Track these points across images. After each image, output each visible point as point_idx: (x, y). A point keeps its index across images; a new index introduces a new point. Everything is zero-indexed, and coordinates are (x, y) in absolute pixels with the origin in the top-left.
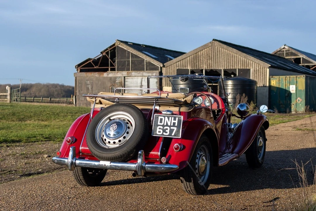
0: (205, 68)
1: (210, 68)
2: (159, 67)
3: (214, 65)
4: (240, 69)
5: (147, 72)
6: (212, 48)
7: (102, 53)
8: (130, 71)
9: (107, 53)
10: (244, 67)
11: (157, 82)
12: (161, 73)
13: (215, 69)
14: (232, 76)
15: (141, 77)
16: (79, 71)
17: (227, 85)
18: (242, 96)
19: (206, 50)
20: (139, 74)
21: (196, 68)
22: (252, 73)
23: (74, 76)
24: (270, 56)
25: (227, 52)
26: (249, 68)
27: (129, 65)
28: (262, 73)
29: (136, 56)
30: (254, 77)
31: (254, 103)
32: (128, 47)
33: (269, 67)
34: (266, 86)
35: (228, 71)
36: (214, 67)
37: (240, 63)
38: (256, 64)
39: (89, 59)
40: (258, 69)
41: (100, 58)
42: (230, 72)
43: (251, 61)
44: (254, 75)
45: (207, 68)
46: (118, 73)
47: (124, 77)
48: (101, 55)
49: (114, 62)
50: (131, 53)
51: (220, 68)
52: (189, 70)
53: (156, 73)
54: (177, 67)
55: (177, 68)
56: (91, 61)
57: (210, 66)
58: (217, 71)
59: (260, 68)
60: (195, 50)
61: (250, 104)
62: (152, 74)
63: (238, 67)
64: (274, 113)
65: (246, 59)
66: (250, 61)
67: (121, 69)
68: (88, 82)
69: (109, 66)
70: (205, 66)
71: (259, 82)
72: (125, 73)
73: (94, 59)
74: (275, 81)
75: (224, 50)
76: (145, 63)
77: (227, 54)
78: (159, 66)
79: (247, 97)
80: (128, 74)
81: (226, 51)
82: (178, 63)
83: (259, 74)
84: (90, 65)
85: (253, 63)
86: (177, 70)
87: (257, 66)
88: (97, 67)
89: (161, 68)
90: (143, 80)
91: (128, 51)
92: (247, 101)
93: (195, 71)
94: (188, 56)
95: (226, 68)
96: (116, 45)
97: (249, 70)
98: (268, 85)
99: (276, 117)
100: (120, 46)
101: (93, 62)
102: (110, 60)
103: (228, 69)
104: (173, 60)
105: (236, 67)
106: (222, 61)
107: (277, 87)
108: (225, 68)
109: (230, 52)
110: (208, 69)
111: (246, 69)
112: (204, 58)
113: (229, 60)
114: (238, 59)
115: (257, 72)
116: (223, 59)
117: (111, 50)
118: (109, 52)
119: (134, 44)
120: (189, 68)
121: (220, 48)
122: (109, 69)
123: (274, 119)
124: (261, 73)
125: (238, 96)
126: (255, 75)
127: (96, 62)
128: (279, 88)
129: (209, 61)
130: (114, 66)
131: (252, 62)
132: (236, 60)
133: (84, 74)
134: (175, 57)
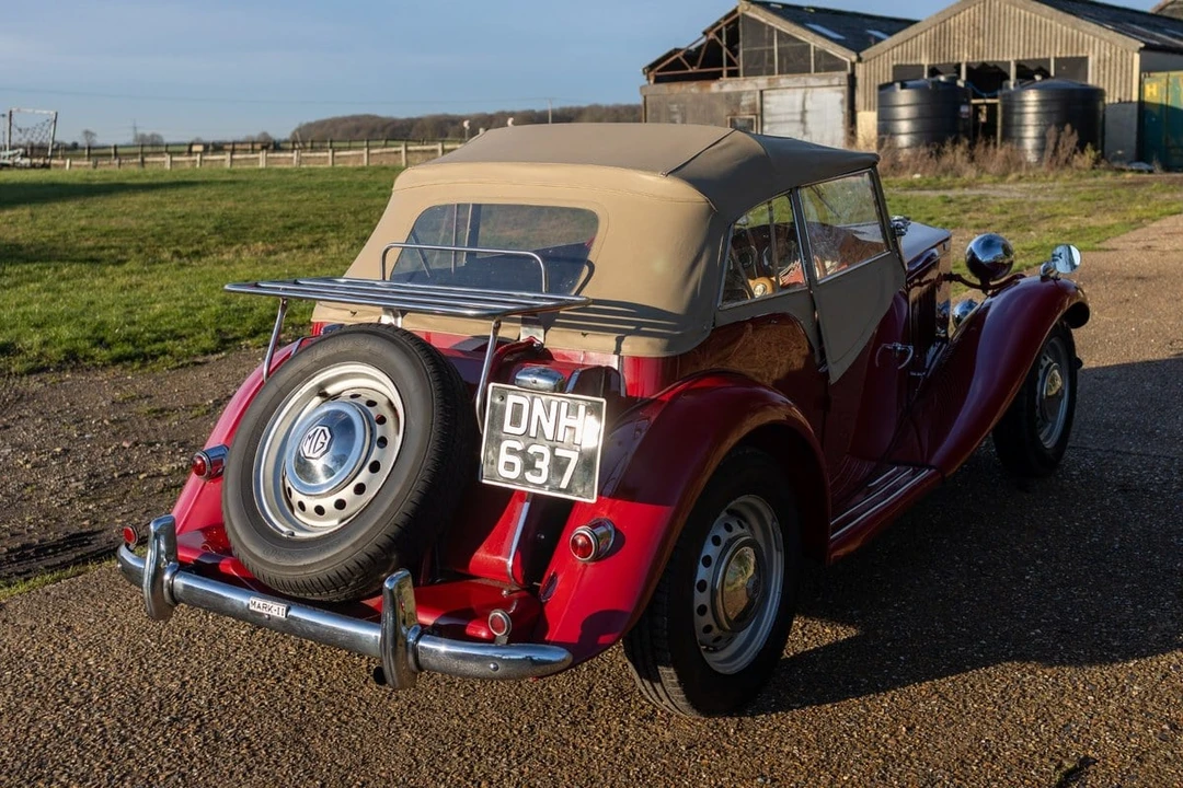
0: (965, 60)
1: (980, 60)
2: (846, 62)
3: (991, 49)
4: (1061, 58)
5: (817, 77)
6: (985, 6)
7: (705, 33)
8: (776, 76)
9: (719, 33)
10: (1072, 52)
11: (842, 102)
12: (852, 80)
13: (993, 62)
14: (1038, 78)
15: (803, 90)
16: (652, 81)
17: (1022, 104)
18: (1063, 130)
19: (969, 14)
20: (797, 81)
21: (942, 62)
22: (1093, 68)
23: (641, 93)
24: (1145, 19)
25: (1025, 15)
26: (1085, 55)
27: (771, 60)
28: (1121, 66)
29: (790, 38)
30: (1098, 80)
31: (1095, 149)
32: (770, 15)
33: (1141, 49)
34: (1131, 102)
35: (1026, 65)
36: (990, 57)
37: (1059, 41)
38: (1102, 42)
39: (676, 51)
40: (1108, 54)
41: (702, 46)
42: (1032, 68)
43: (1090, 34)
44: (1099, 72)
45: (971, 61)
46: (747, 83)
47: (761, 92)
48: (704, 40)
49: (736, 53)
50: (778, 31)
51: (1006, 59)
52: (922, 66)
53: (840, 77)
54: (893, 59)
55: (895, 63)
56: (680, 55)
57: (978, 52)
58: (999, 65)
59: (1116, 54)
60: (940, 13)
61: (1083, 152)
62: (830, 80)
63: (1053, 52)
64: (1150, 172)
65: (1075, 32)
66: (1086, 36)
67: (752, 72)
68: (674, 108)
69: (722, 66)
70: (966, 55)
71: (1112, 90)
72: (762, 81)
73: (689, 51)
74: (1155, 86)
75: (1018, 10)
76: (812, 55)
77: (1025, 19)
78: (848, 61)
79: (1076, 134)
80: (769, 83)
81: (1022, 12)
82: (895, 50)
83: (1113, 68)
84: (677, 65)
85: (1097, 40)
86: (895, 68)
87: (1108, 49)
88: (694, 69)
89: (853, 64)
90: (808, 96)
91: (769, 26)
92: (1077, 144)
93: (939, 69)
94: (921, 30)
95: (1024, 55)
96: (740, 11)
97: (1085, 60)
98: (1135, 98)
99: (1155, 190)
100: (750, 14)
101: (684, 56)
102: (725, 50)
103: (1029, 61)
104: (883, 43)
105: (1047, 51)
106: (1011, 38)
107: (1162, 105)
108: (1021, 58)
109: (1033, 15)
110: (974, 63)
111: (1077, 58)
112: (964, 33)
113: (1030, 35)
114: (1054, 32)
115: (1107, 64)
116: (1014, 33)
117: (727, 26)
118: (724, 30)
119: (785, 6)
120: (925, 61)
121: (1007, 7)
122: (725, 73)
123: (1149, 198)
124: (1118, 67)
125: (1053, 130)
126: (1102, 72)
127: (691, 56)
128: (1167, 106)
129: (976, 42)
130: (734, 65)
131: (1091, 38)
132: (1048, 36)
133: (664, 88)
134: (890, 33)
